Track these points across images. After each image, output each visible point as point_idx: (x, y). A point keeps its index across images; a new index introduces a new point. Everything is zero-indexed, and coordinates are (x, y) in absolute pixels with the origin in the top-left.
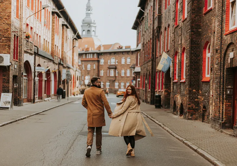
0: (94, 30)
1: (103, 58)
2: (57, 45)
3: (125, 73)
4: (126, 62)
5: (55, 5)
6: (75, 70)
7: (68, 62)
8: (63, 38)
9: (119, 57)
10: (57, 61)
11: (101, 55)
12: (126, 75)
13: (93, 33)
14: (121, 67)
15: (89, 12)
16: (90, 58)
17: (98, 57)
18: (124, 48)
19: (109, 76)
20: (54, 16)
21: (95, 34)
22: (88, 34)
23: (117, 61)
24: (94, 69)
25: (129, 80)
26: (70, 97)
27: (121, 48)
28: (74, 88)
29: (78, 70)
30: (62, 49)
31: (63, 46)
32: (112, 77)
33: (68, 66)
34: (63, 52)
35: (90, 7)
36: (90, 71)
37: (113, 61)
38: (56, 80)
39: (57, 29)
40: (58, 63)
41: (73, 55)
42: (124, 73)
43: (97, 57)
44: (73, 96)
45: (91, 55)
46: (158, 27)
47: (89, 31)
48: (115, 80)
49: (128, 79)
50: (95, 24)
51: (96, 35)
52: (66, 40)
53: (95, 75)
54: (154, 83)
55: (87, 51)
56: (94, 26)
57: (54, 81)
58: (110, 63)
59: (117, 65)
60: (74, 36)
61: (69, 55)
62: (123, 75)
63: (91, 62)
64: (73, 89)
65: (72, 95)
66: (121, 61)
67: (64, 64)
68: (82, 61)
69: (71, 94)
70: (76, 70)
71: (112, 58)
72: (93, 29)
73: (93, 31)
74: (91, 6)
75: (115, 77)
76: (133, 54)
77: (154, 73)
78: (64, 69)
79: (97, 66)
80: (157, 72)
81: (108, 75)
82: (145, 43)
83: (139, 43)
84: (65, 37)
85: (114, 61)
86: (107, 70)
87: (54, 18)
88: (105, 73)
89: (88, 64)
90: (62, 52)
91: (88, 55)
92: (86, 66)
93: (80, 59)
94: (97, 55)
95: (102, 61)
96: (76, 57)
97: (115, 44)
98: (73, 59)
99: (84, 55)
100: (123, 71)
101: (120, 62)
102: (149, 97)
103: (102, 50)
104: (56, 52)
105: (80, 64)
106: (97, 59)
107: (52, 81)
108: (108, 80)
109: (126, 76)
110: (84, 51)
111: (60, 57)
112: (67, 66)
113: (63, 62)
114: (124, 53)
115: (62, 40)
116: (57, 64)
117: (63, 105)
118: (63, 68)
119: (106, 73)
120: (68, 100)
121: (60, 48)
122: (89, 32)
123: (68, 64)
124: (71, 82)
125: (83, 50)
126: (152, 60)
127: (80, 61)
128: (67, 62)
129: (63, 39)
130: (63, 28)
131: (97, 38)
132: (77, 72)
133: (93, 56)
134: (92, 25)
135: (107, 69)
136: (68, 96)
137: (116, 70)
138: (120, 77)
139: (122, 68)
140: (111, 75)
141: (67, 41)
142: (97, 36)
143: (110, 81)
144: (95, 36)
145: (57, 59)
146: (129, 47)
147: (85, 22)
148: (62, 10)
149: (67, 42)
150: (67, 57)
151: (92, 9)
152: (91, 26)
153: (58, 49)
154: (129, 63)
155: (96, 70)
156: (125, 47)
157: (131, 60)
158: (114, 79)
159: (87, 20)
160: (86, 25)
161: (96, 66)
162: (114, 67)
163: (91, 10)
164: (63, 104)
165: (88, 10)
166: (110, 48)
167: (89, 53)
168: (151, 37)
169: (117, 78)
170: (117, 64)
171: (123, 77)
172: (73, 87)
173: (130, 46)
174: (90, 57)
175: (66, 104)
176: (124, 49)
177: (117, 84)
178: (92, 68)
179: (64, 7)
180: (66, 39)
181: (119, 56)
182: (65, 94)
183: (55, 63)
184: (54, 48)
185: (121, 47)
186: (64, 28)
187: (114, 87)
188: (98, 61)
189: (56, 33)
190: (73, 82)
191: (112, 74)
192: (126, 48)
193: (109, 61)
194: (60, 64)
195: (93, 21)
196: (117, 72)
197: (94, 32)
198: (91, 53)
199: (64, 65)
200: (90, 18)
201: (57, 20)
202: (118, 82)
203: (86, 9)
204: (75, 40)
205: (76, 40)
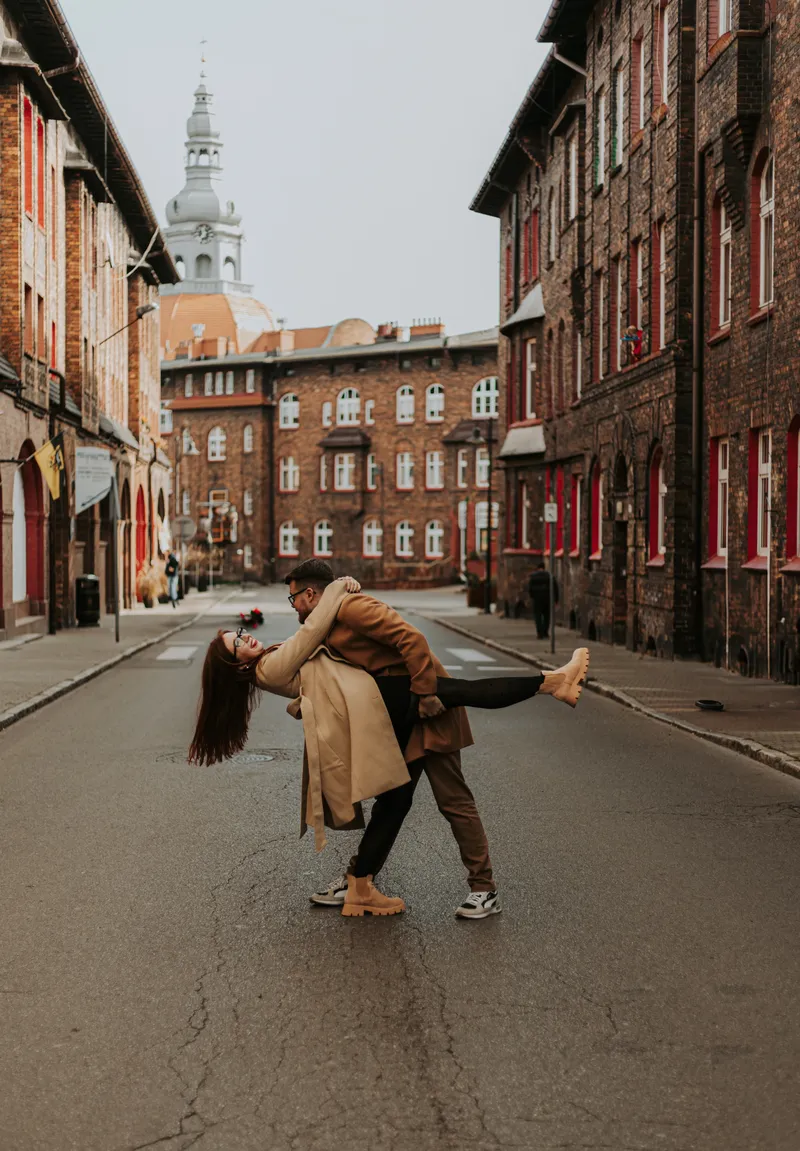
0: (233, 255)
1: (291, 395)
2: (38, 289)
3: (419, 474)
4: (420, 408)
5: (14, 33)
6: (148, 459)
7: (108, 407)
8: (71, 253)
9: (382, 387)
10: (40, 392)
11: (285, 375)
12: (424, 484)
13: (226, 272)
14: (394, 439)
15: (204, 160)
16: (225, 395)
17: (267, 390)
18: (405, 336)
19: (331, 492)
20: (15, 94)
21: (237, 275)
22: (199, 275)
23: (370, 404)
24: (245, 455)
25: (439, 510)
26: (123, 612)
27: (392, 336)
28: (146, 563)
29: (161, 457)
30: (68, 322)
31: (77, 307)
32: (345, 494)
33: (107, 429)
34: (77, 339)
35: (207, 135)
36: (223, 462)
37: (347, 408)
38: (36, 513)
39: (35, 187)
40: (47, 406)
41: (133, 369)
42: (412, 472)
43: (260, 388)
44: (139, 609)
45: (225, 377)
46: (740, 117)
47: (203, 258)
48: (362, 513)
49: (434, 504)
50: (235, 223)
51: (243, 281)
52: (95, 270)
53: (253, 485)
54: (693, 515)
55: (206, 358)
56: (230, 235)
57: (27, 517)
58: (332, 418)
59: (370, 427)
60: (139, 259)
61: (108, 364)
62: (405, 482)
63: (227, 417)
64: (138, 569)
65: (134, 598)
66: (393, 404)
67: (83, 413)
68: (176, 412)
69: (127, 594)
70: (154, 460)
71: (345, 391)
72: (226, 248)
73: (228, 260)
74: (213, 129)
75: (365, 493)
76: (461, 367)
77: (694, 451)
78: (85, 445)
79: (263, 436)
80: (716, 440)
81: (324, 487)
82: (600, 262)
83: (528, 286)
84: (84, 251)
85: (356, 410)
86: (320, 456)
87: (14, 106)
88: (308, 473)
89: (213, 427)
90: (72, 338)
91: (209, 377)
92: (200, 436)
93: (167, 403)
94: (260, 378)
95: (289, 411)
96: (150, 386)
97: (344, 323)
98: (133, 389)
99: (190, 377)
100: (405, 464)
101: (387, 413)
102: (658, 608)
103: (287, 351)
104: (31, 334)
105: (168, 427)
106: (258, 400)
107: (11, 516)
108: (323, 510)
109: (422, 489)
110: (185, 356)
111: (61, 368)
112: (101, 430)
113: (79, 405)
114: (407, 364)
115: (67, 266)
116: (40, 412)
117: (88, 679)
118: (77, 441)
119: (310, 474)
120: (117, 640)
121: (56, 312)
122: (204, 263)
123: (108, 416)
124: (128, 528)
125: (181, 355)
126: (681, 363)
127: (167, 413)
128: (99, 408)
129: (76, 259)
130: (71, 196)
131: (247, 295)
132: (156, 470)
133: (235, 383)
134: (219, 227)
135: (321, 450)
136: (113, 609)
137: (365, 458)
138: (389, 494)
139: (402, 446)
140: (338, 488)
141: (99, 277)
142: (248, 288)
143: (334, 517)
144: (238, 286)
145: (43, 380)
146: (434, 330)
147: (183, 213)
148: (64, 69)
149: (98, 283)
150: (98, 374)
151: (220, 145)
152: (215, 234)
153: (46, 314)
154: (438, 419)
155: (259, 461)
156: (412, 329)
157: (446, 400)
158: (358, 507)
159: (196, 202)
160: (191, 227)
161: (258, 437)
162: (358, 439)
163: (211, 149)
164: (89, 672)
165: (197, 148)
166: (323, 341)
167: (214, 369)
168: (665, 205)
169: (376, 499)
170: (370, 422)
171: (407, 492)
172: (141, 556)
173: (439, 326)
174: (220, 388)
175: (109, 667)
176: (404, 342)
177: (372, 532)
178: (235, 451)
179: (74, 52)
180: (91, 265)
181: (379, 380)
182: (96, 598)
183: (31, 406)
184: (16, 308)
185: (388, 332)
186: (77, 190)
187: (361, 548)
188: (269, 412)
189: (29, 207)
190: (141, 529)
191: (345, 482)
192: (417, 333)
193: (327, 409)
194: (56, 411)
195: (224, 210)
196: (371, 465)
197: (230, 265)
198: (224, 368)
199: (87, 423)
200: (212, 191)
201: (34, 124)
202: (382, 525)
203: (187, 144)
204: (141, 283)
205: (150, 281)
